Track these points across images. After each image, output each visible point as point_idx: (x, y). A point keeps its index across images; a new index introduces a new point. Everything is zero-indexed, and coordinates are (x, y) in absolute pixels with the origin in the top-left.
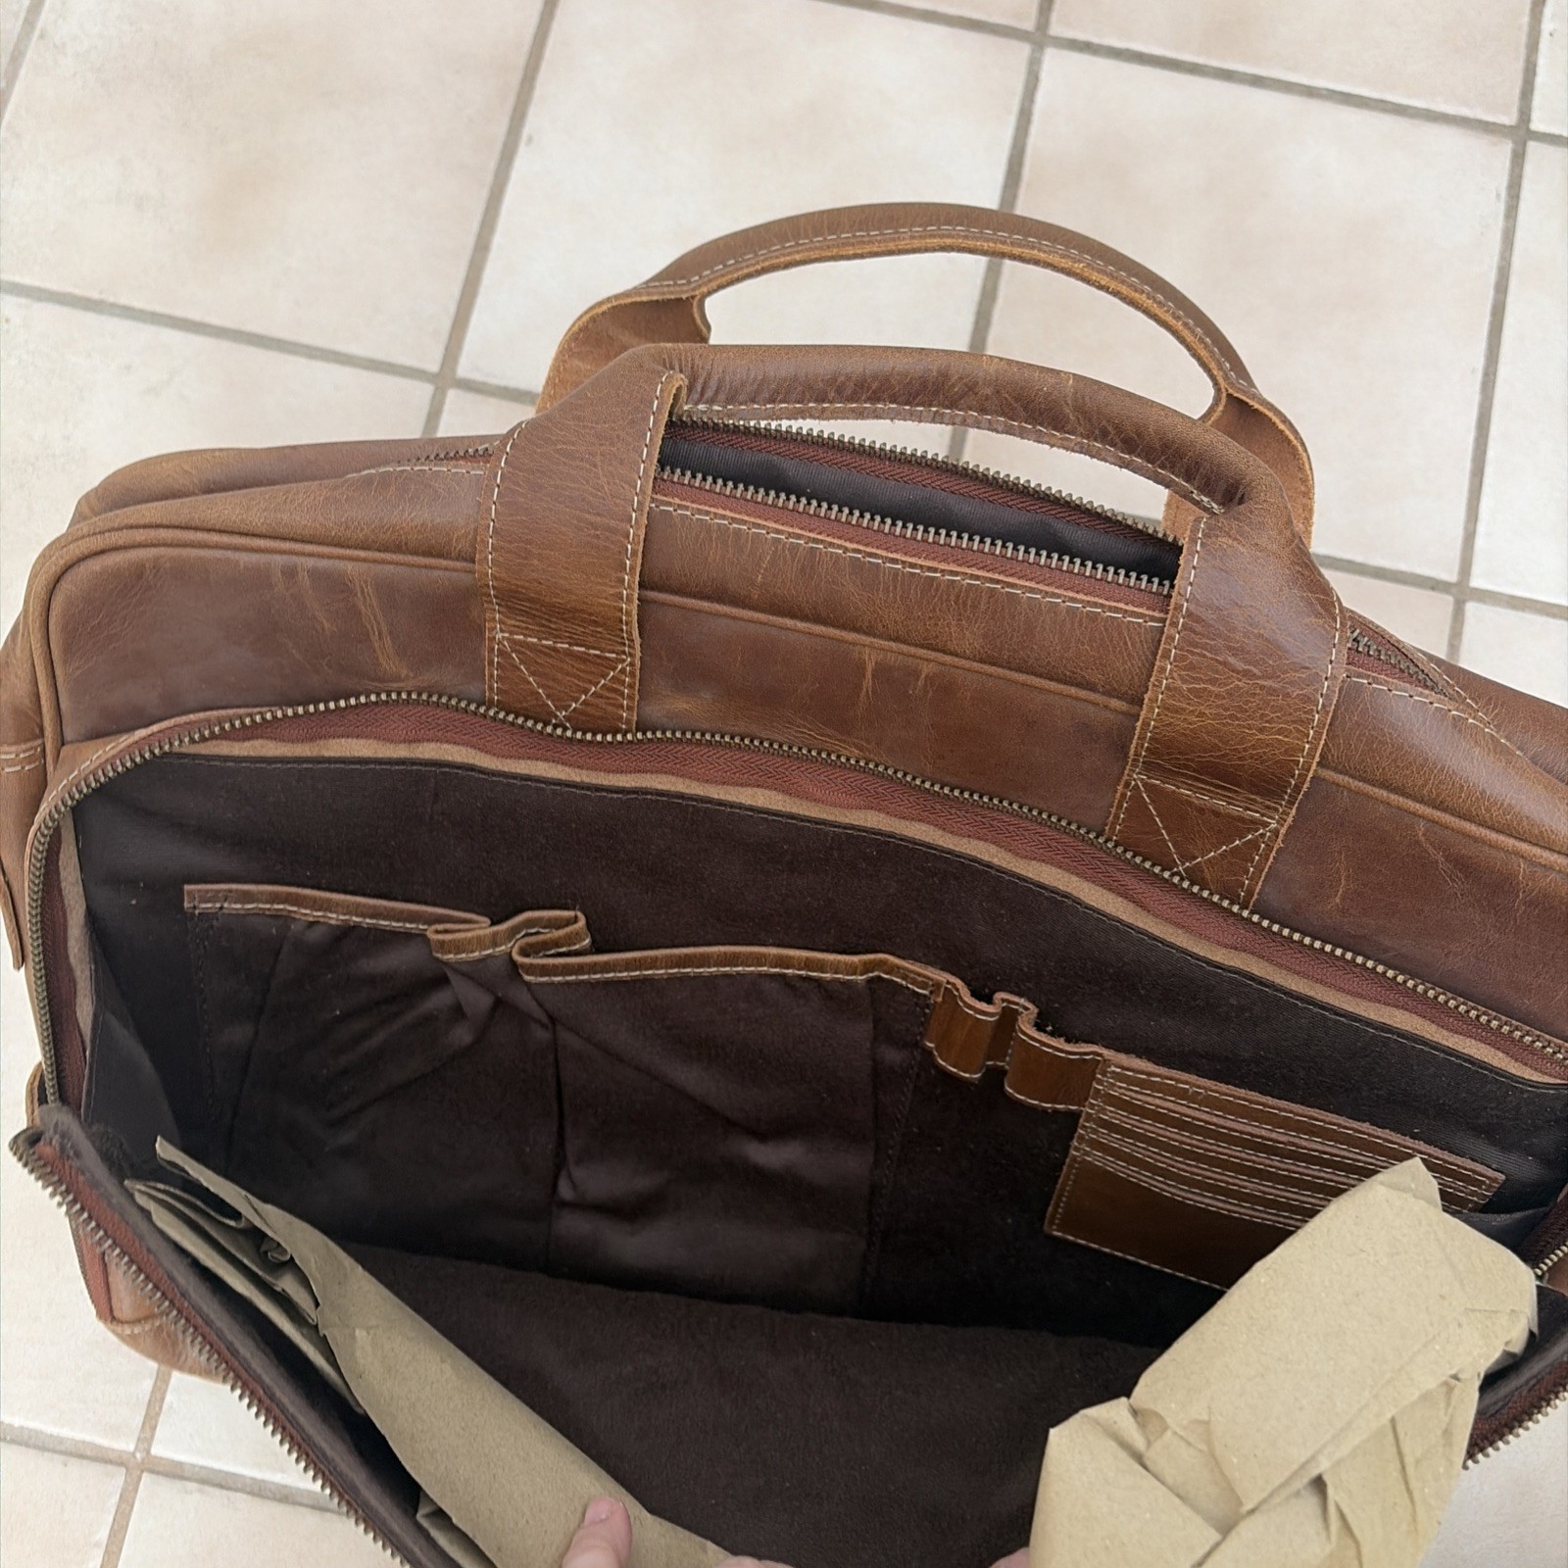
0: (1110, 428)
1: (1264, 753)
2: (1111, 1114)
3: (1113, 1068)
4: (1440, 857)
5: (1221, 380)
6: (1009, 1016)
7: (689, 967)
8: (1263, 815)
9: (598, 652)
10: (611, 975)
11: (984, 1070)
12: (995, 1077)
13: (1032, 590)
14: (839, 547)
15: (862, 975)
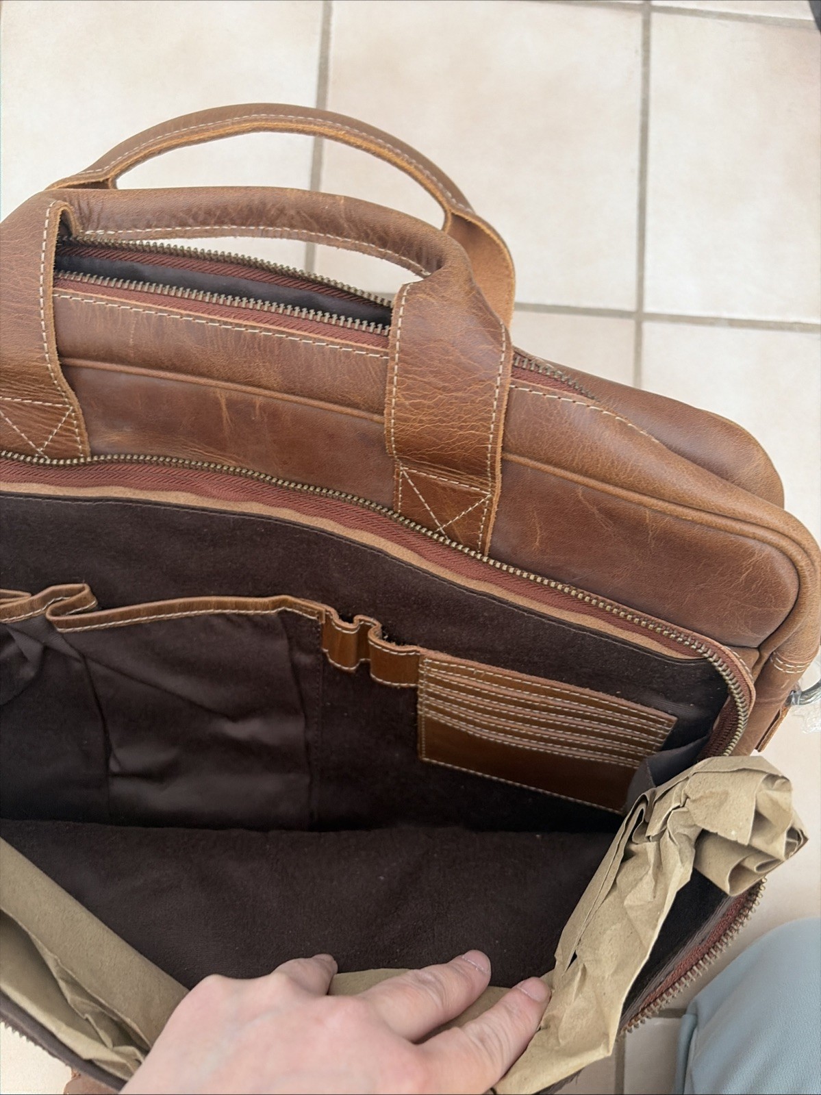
0: (369, 231)
1: (466, 444)
2: (433, 688)
3: (427, 660)
4: (595, 510)
5: (446, 205)
6: (364, 629)
7: (162, 614)
8: (481, 489)
9: (50, 404)
10: (113, 623)
11: (358, 665)
12: (365, 668)
13: (305, 337)
14: (177, 314)
15: (273, 609)
